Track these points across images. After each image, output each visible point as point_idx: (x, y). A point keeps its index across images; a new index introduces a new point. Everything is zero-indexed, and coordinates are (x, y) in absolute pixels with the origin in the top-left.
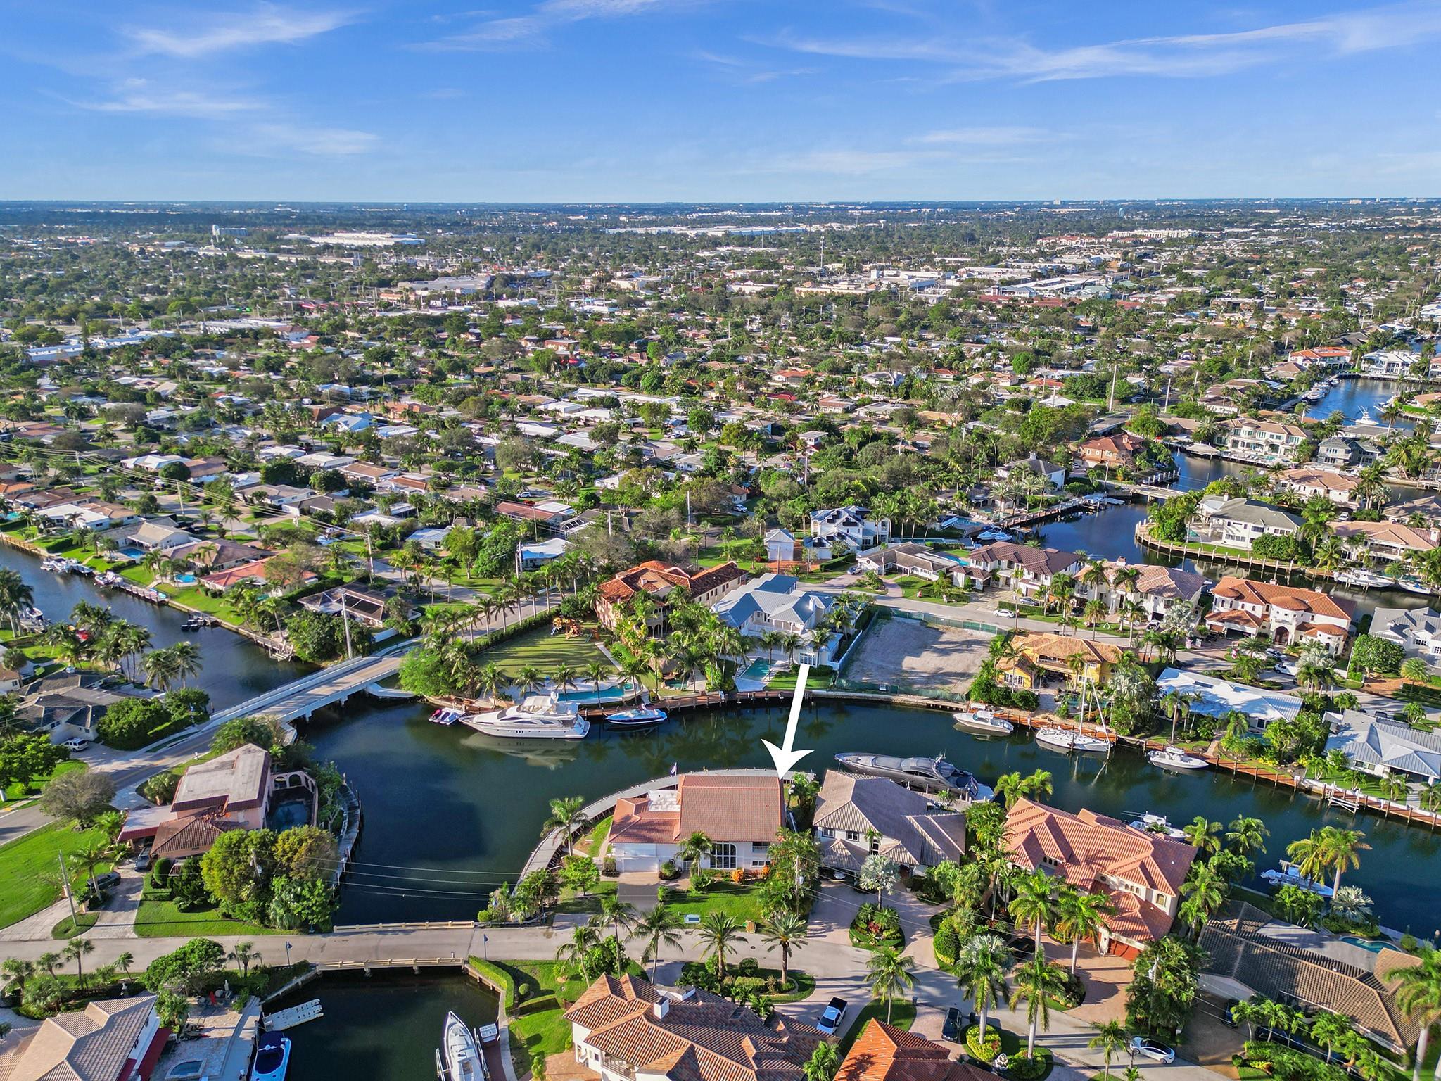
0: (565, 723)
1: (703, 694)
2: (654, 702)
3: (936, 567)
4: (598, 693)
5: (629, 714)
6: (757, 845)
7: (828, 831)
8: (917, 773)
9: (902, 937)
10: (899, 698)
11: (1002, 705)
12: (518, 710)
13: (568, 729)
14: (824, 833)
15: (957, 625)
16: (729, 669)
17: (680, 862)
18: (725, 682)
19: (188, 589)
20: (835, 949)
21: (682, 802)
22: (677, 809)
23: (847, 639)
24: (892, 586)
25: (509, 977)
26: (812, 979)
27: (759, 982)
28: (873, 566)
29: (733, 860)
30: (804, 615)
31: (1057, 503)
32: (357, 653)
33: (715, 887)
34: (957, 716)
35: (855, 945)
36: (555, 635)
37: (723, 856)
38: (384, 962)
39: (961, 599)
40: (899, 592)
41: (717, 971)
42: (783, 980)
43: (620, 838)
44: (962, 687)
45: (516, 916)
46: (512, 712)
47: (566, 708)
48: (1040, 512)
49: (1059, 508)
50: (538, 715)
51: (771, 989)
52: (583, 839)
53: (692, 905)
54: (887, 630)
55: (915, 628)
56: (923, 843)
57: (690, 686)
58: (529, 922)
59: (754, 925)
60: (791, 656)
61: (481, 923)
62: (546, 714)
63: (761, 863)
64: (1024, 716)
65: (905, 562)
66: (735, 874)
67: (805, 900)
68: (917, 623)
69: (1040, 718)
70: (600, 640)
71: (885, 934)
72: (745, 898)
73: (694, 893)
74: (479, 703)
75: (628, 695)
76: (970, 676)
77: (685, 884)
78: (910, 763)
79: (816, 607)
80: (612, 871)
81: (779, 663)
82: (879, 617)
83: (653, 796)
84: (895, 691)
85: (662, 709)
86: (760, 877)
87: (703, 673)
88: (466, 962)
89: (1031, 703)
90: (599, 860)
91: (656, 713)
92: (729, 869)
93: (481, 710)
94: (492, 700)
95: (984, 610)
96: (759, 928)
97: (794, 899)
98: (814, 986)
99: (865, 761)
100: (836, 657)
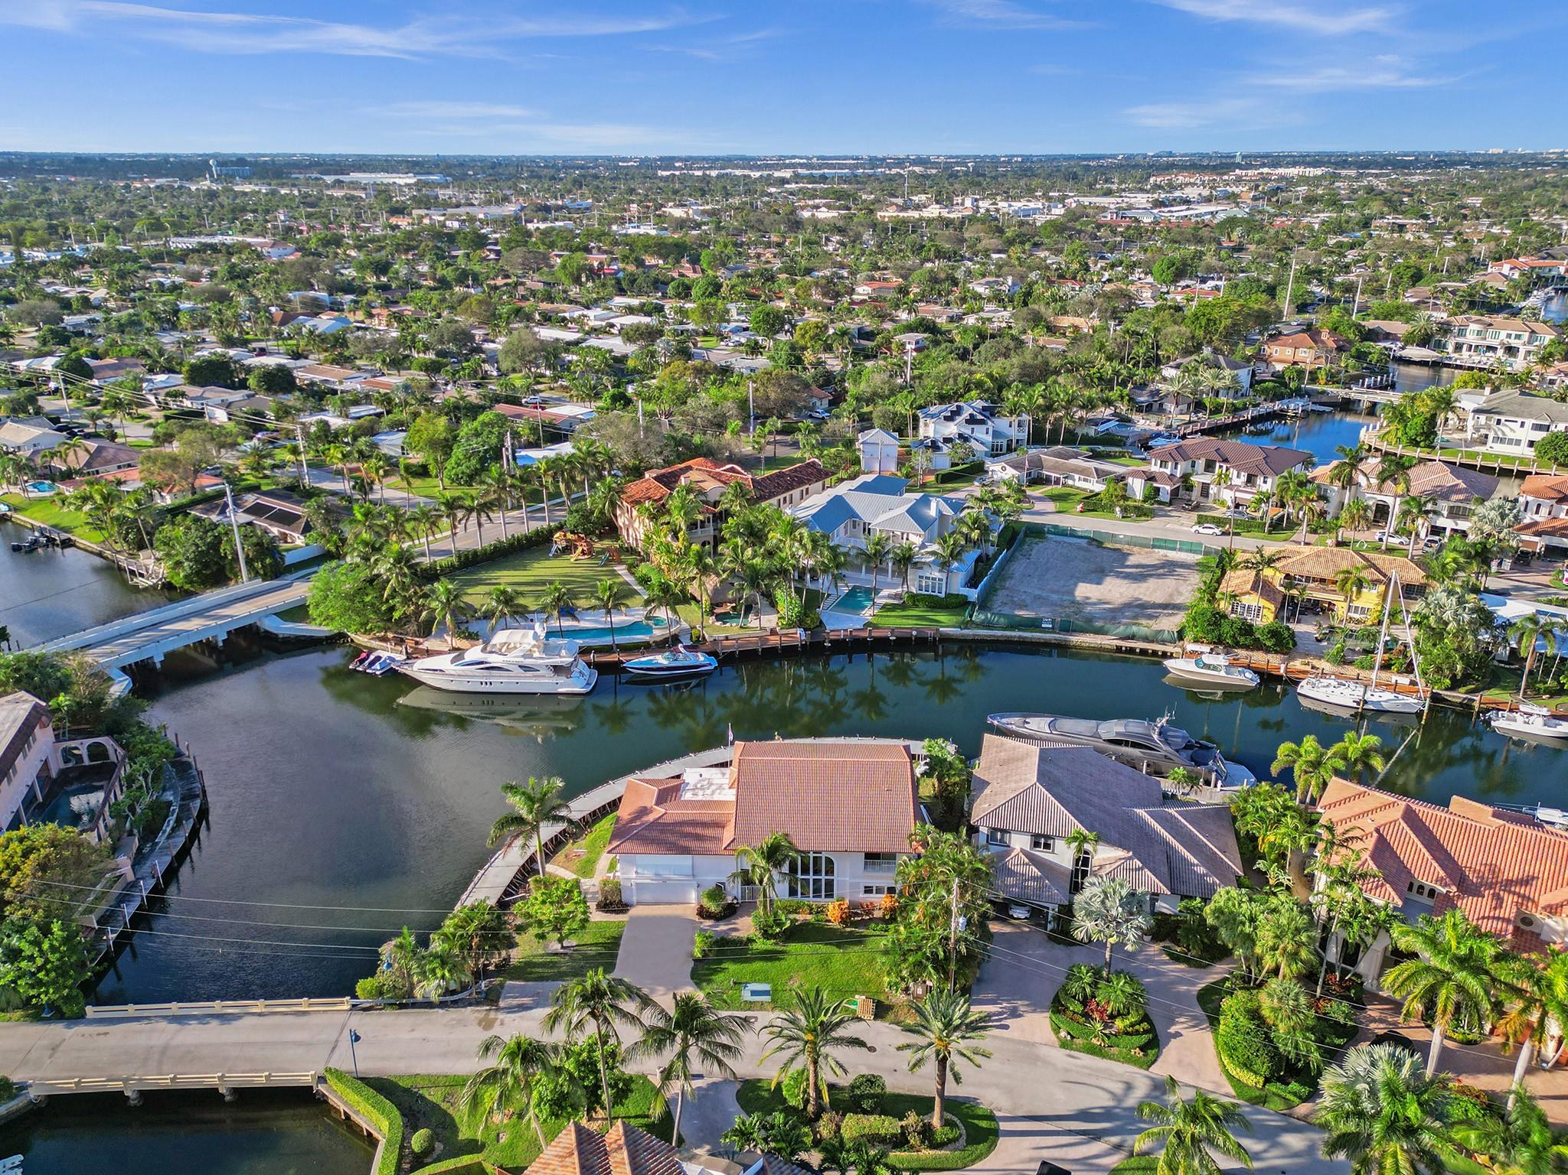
0: (557, 669)
1: (773, 632)
2: (697, 644)
3: (1100, 474)
4: (612, 631)
5: (661, 659)
6: (871, 857)
7: (998, 835)
8: (1127, 744)
9: (1152, 1030)
10: (1077, 639)
11: (1237, 645)
12: (484, 650)
13: (562, 680)
14: (991, 837)
15: (1143, 544)
16: (812, 600)
17: (734, 891)
18: (806, 615)
19: (41, 500)
20: (1027, 1053)
21: (738, 784)
22: (730, 795)
23: (983, 562)
24: (1040, 499)
25: (396, 1113)
26: (991, 1117)
27: (888, 1125)
28: (1010, 473)
29: (830, 885)
30: (924, 523)
31: (1245, 408)
32: (254, 573)
33: (798, 933)
34: (1168, 663)
35: (1064, 1045)
36: (556, 556)
37: (811, 877)
38: (162, 1080)
39: (1141, 513)
40: (1051, 506)
41: (807, 1102)
42: (936, 1121)
43: (627, 846)
44: (1169, 624)
45: (429, 988)
46: (474, 653)
47: (560, 648)
48: (1223, 418)
49: (1248, 415)
50: (514, 657)
51: (914, 1140)
52: (570, 847)
53: (757, 965)
54: (1039, 550)
55: (1080, 548)
56: (1169, 854)
57: (753, 621)
58: (451, 999)
59: (871, 1005)
60: (905, 580)
61: (364, 1001)
62: (528, 655)
63: (879, 891)
64: (1274, 662)
65: (1054, 468)
66: (833, 912)
67: (967, 961)
68: (1084, 542)
69: (1297, 664)
70: (621, 562)
71: (1119, 1024)
72: (854, 953)
73: (761, 945)
74: (428, 644)
75: (658, 633)
76: (1178, 607)
77: (745, 927)
78: (1113, 728)
79: (940, 512)
80: (614, 903)
81: (885, 592)
82: (1026, 535)
83: (691, 776)
84: (1067, 628)
85: (710, 654)
86: (878, 914)
87: (773, 604)
88: (322, 1079)
89: (1282, 642)
90: (591, 884)
91: (701, 658)
92: (822, 900)
93: (429, 653)
94: (448, 639)
95: (1177, 527)
96: (881, 1010)
97: (947, 958)
98: (995, 1133)
99: (1038, 725)
100: (972, 582)
